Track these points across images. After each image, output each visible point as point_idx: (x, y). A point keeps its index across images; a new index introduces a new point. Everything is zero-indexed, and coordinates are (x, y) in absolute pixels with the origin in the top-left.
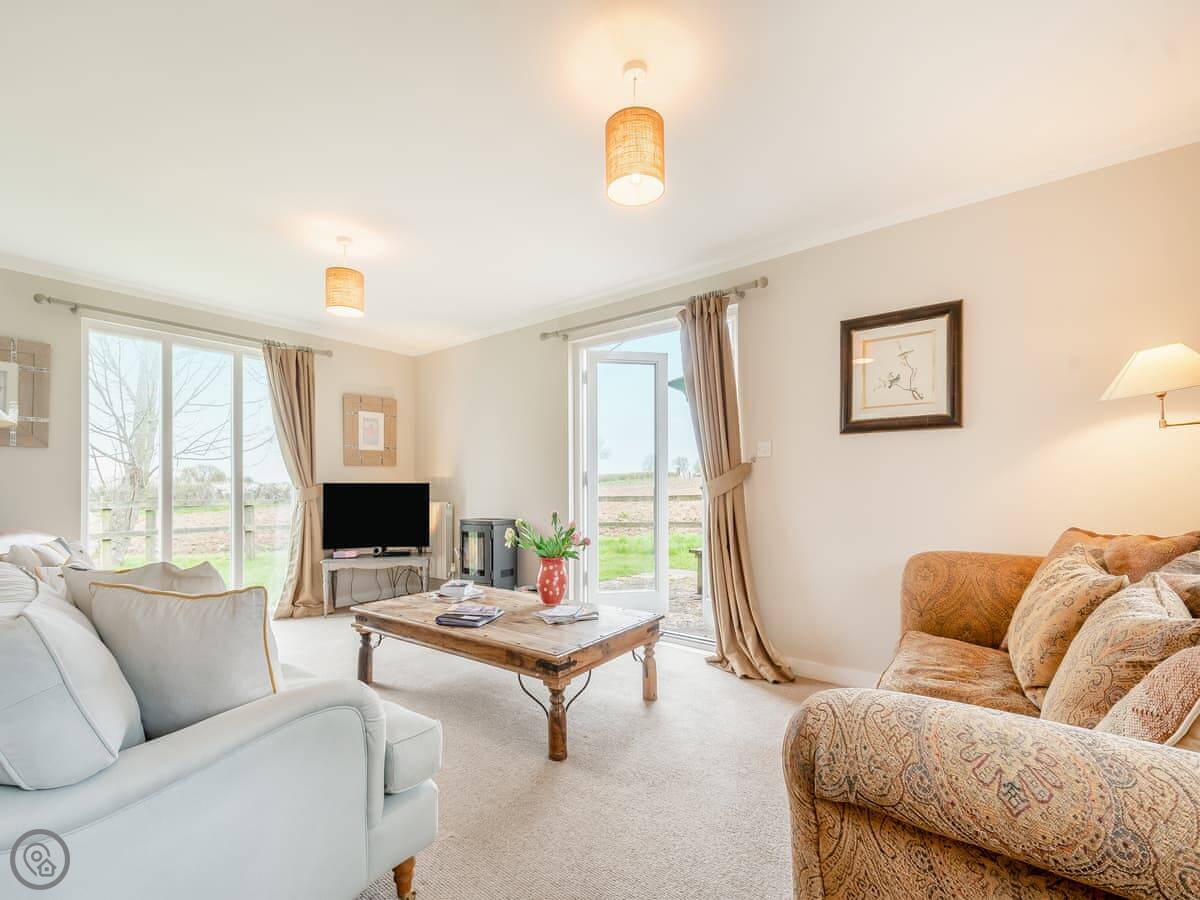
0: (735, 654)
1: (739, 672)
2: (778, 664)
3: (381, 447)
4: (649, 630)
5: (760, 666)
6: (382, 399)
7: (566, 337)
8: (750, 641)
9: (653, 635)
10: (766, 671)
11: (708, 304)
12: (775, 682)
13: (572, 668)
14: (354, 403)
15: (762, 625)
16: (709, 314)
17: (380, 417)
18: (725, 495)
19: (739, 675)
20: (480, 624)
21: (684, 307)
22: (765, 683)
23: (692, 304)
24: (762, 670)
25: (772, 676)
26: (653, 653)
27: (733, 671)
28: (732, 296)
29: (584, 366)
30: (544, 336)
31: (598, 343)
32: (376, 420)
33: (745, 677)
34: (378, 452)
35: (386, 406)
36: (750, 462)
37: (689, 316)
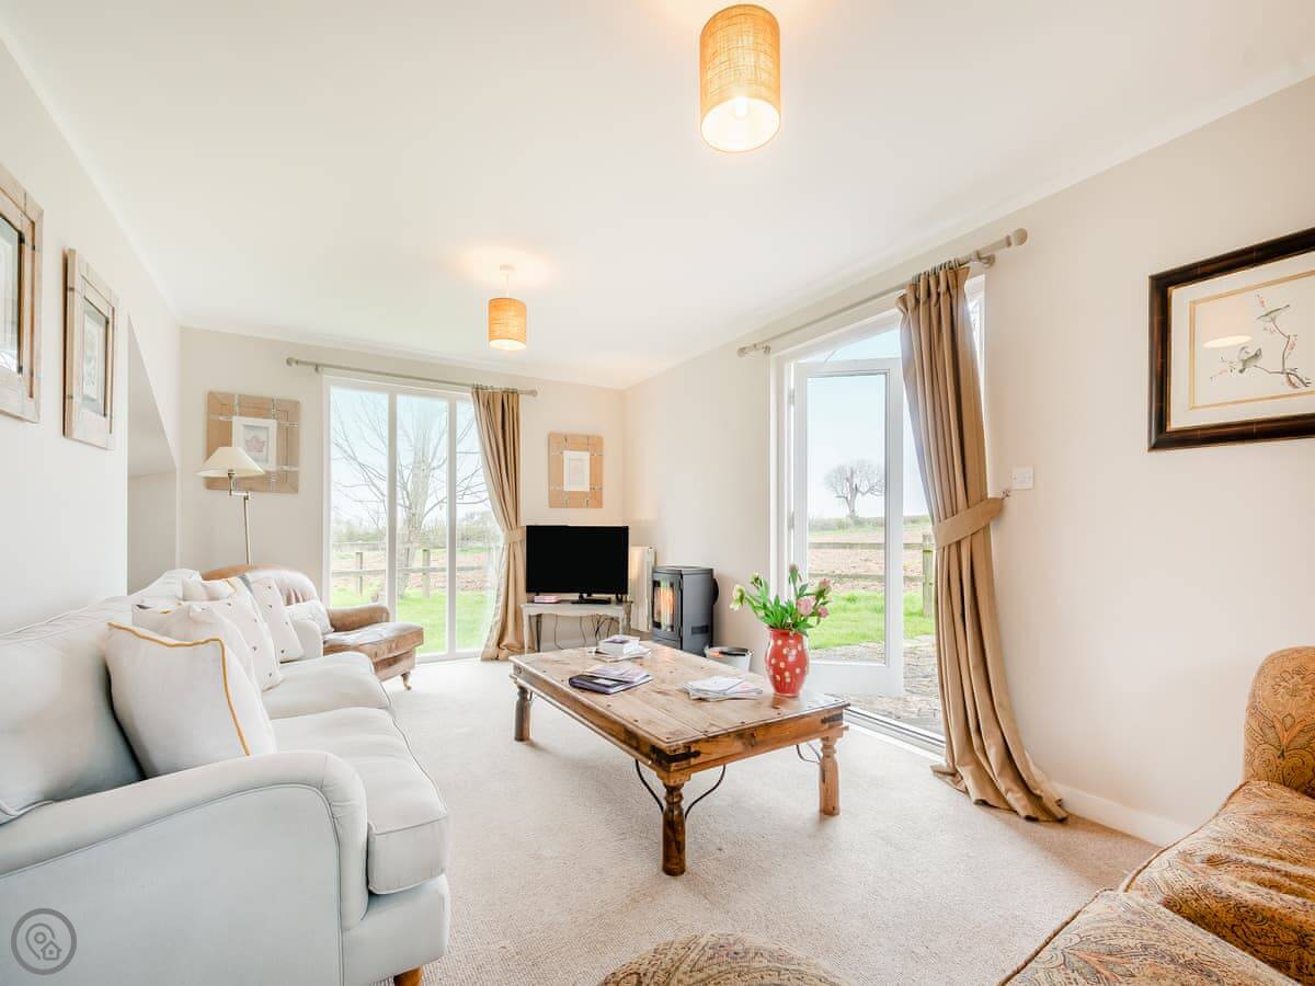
0: (969, 768)
1: (975, 795)
2: (1038, 792)
3: (586, 488)
4: (824, 721)
5: (1007, 791)
6: (588, 438)
7: (767, 349)
8: (994, 753)
9: (831, 727)
10: (1016, 798)
11: (938, 283)
12: (1029, 818)
13: (693, 761)
14: (559, 442)
15: (1016, 732)
16: (938, 294)
17: (586, 456)
18: (958, 543)
19: (974, 799)
20: (612, 690)
21: (904, 292)
22: (1014, 818)
23: (915, 286)
24: (1010, 797)
25: (1025, 807)
26: (834, 752)
27: (966, 792)
28: (974, 265)
29: (790, 382)
30: (742, 351)
31: (808, 351)
32: (580, 460)
33: (983, 803)
34: (583, 492)
35: (592, 444)
36: (1000, 497)
37: (911, 302)
